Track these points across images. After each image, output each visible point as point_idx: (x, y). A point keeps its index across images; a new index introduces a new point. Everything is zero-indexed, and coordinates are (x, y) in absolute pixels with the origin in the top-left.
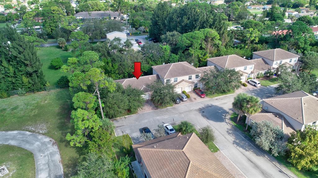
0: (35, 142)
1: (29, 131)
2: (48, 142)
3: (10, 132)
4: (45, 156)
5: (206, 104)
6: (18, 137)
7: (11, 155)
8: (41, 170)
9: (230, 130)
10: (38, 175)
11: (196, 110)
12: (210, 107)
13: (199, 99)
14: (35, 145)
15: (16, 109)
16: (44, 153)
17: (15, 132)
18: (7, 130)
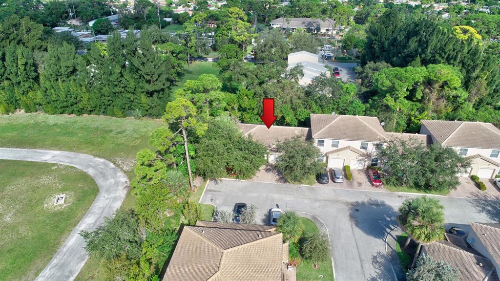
0: (110, 178)
1: (115, 164)
2: (122, 183)
3: (98, 159)
4: (107, 199)
5: (373, 199)
6: (100, 166)
7: (79, 185)
8: (92, 213)
9: (383, 256)
10: (86, 217)
11: (347, 203)
12: (377, 205)
13: (367, 187)
14: (108, 182)
15: (121, 133)
16: (109, 195)
17: (102, 160)
18: (96, 156)
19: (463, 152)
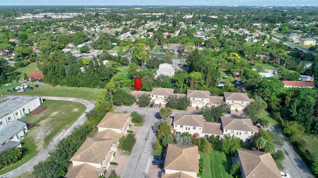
0: (89, 105)
1: (91, 102)
2: (93, 106)
3: (85, 100)
7: (81, 107)
15: (93, 93)
16: (89, 109)
19: (194, 99)
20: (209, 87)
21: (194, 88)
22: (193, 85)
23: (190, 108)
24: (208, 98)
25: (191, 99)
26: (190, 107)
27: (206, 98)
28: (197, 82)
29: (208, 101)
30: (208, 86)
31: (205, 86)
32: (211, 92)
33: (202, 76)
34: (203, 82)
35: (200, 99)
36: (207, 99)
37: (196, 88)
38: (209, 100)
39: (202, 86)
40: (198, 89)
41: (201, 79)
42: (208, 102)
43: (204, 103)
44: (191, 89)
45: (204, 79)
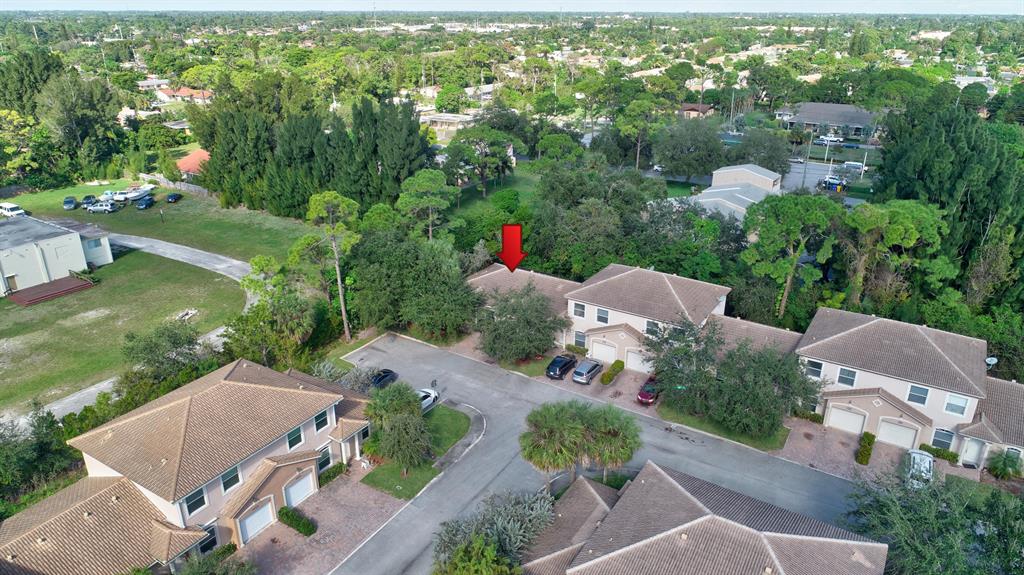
7: (224, 305)
19: (847, 378)
20: (986, 311)
21: (867, 303)
22: (866, 279)
23: (808, 436)
24: (968, 391)
25: (831, 371)
26: (811, 428)
27: (953, 384)
28: (895, 261)
29: (961, 410)
30: (978, 301)
31: (954, 297)
32: (996, 348)
33: (946, 231)
34: (943, 268)
35: (901, 389)
36: (958, 399)
37: (885, 307)
38: (971, 404)
39: (932, 298)
40: (895, 314)
41: (930, 251)
42: (967, 418)
43: (925, 421)
44: (845, 304)
45: (955, 251)
